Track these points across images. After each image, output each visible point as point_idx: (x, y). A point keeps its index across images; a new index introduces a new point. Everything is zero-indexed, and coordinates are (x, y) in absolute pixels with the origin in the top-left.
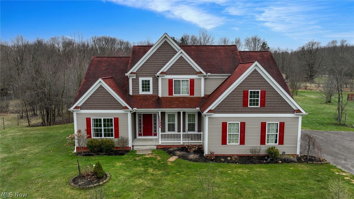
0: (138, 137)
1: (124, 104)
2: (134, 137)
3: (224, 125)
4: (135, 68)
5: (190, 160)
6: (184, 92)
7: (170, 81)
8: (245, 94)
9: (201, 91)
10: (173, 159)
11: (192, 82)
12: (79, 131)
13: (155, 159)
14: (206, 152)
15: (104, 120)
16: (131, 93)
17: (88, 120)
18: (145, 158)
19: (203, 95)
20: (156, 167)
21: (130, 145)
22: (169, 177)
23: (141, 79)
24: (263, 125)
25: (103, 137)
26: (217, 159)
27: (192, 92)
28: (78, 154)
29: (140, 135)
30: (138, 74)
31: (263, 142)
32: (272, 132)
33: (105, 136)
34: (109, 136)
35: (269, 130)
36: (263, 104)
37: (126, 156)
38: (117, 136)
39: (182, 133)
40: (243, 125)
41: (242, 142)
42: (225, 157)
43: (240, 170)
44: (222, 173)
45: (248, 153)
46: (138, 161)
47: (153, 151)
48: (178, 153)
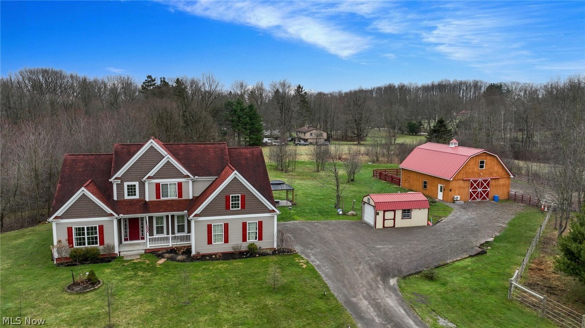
0: (124, 242)
1: (109, 211)
2: (120, 242)
3: (209, 227)
4: (119, 174)
5: (178, 261)
6: (172, 195)
7: (158, 185)
8: (227, 198)
9: (190, 193)
10: (162, 261)
11: (180, 185)
12: (59, 242)
13: (144, 263)
14: (193, 253)
15: (88, 228)
16: (115, 198)
17: (70, 230)
18: (134, 263)
19: (191, 197)
20: (145, 270)
21: (116, 252)
22: (157, 277)
23: (126, 184)
24: (244, 225)
25: (87, 245)
26: (203, 258)
27: (180, 195)
28: (58, 265)
29: (126, 240)
30: (123, 179)
31: (244, 239)
32: (252, 230)
33: (89, 244)
34: (93, 244)
35: (249, 228)
36: (243, 207)
37: (113, 263)
38: (102, 243)
39: (170, 235)
40: (226, 226)
41: (226, 241)
42: (210, 255)
43: (221, 266)
44: (204, 269)
45: (231, 250)
46: (127, 266)
47: (141, 255)
48: (167, 255)
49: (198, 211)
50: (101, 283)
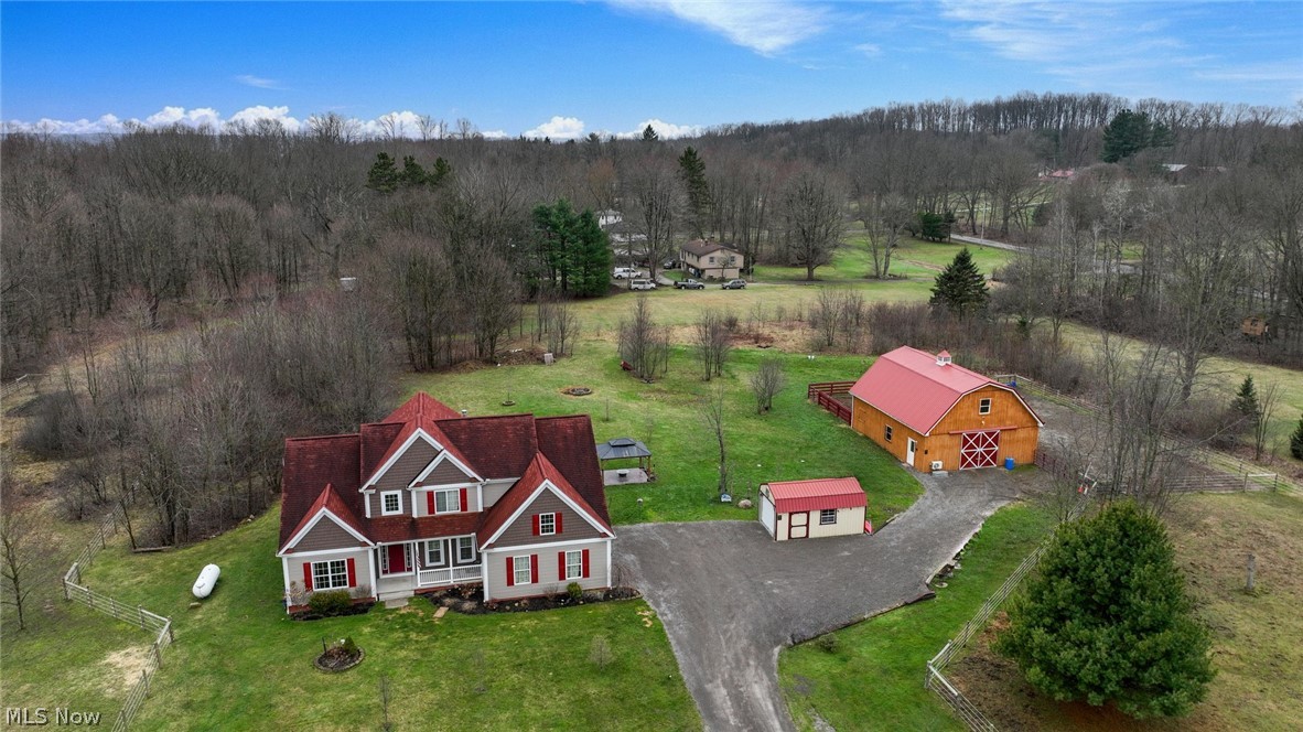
0: (382, 576)
1: (362, 538)
2: (377, 576)
3: (510, 562)
4: (373, 480)
5: (465, 612)
6: (452, 508)
7: (430, 495)
8: (535, 519)
9: (478, 504)
10: (441, 612)
11: (463, 492)
12: (293, 584)
13: (415, 615)
14: (487, 598)
15: (332, 564)
16: (368, 515)
17: (307, 567)
18: (402, 616)
19: (480, 510)
20: (420, 630)
21: (374, 595)
22: (438, 644)
23: (383, 494)
24: (561, 556)
25: (331, 587)
26: (502, 606)
27: (464, 506)
28: (294, 617)
29: (385, 572)
30: (378, 487)
31: (562, 577)
32: (573, 563)
33: (334, 585)
34: (340, 585)
35: (569, 560)
36: (559, 530)
37: (370, 614)
38: (353, 583)
39: (451, 568)
40: (534, 559)
41: (535, 580)
42: (511, 602)
43: (527, 622)
44: (503, 629)
45: (541, 593)
46: (392, 621)
47: (410, 599)
48: (448, 601)
49: (492, 540)
50: (362, 655)
